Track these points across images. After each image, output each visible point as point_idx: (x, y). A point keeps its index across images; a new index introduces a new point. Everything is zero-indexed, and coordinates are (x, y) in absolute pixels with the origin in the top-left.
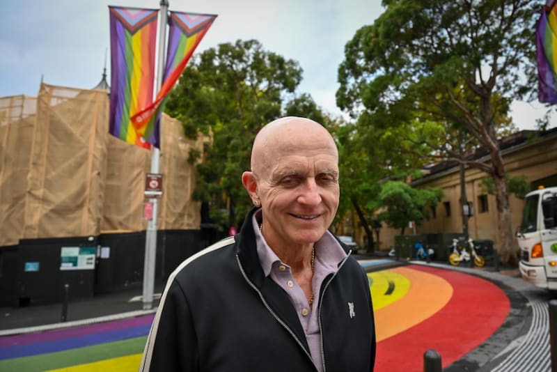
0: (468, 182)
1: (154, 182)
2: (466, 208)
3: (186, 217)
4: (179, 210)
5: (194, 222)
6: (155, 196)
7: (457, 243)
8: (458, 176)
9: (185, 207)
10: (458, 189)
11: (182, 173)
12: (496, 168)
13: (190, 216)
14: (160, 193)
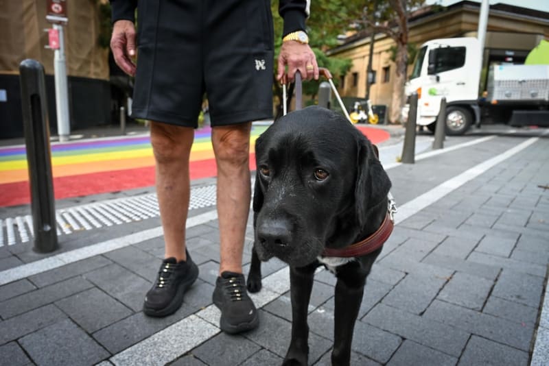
0: (376, 53)
1: (56, 5)
2: (371, 75)
3: (92, 65)
4: (84, 56)
5: (102, 71)
6: (59, 23)
7: (359, 106)
8: (368, 47)
9: (90, 54)
10: (367, 59)
11: (83, 13)
12: (401, 35)
13: (97, 64)
14: (65, 20)
